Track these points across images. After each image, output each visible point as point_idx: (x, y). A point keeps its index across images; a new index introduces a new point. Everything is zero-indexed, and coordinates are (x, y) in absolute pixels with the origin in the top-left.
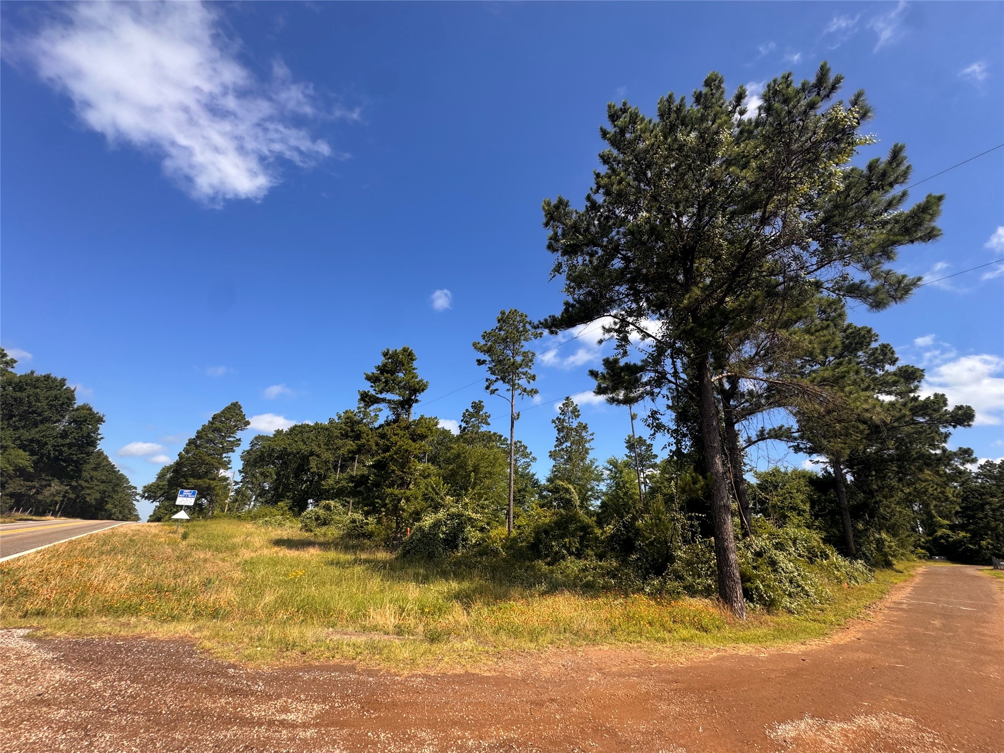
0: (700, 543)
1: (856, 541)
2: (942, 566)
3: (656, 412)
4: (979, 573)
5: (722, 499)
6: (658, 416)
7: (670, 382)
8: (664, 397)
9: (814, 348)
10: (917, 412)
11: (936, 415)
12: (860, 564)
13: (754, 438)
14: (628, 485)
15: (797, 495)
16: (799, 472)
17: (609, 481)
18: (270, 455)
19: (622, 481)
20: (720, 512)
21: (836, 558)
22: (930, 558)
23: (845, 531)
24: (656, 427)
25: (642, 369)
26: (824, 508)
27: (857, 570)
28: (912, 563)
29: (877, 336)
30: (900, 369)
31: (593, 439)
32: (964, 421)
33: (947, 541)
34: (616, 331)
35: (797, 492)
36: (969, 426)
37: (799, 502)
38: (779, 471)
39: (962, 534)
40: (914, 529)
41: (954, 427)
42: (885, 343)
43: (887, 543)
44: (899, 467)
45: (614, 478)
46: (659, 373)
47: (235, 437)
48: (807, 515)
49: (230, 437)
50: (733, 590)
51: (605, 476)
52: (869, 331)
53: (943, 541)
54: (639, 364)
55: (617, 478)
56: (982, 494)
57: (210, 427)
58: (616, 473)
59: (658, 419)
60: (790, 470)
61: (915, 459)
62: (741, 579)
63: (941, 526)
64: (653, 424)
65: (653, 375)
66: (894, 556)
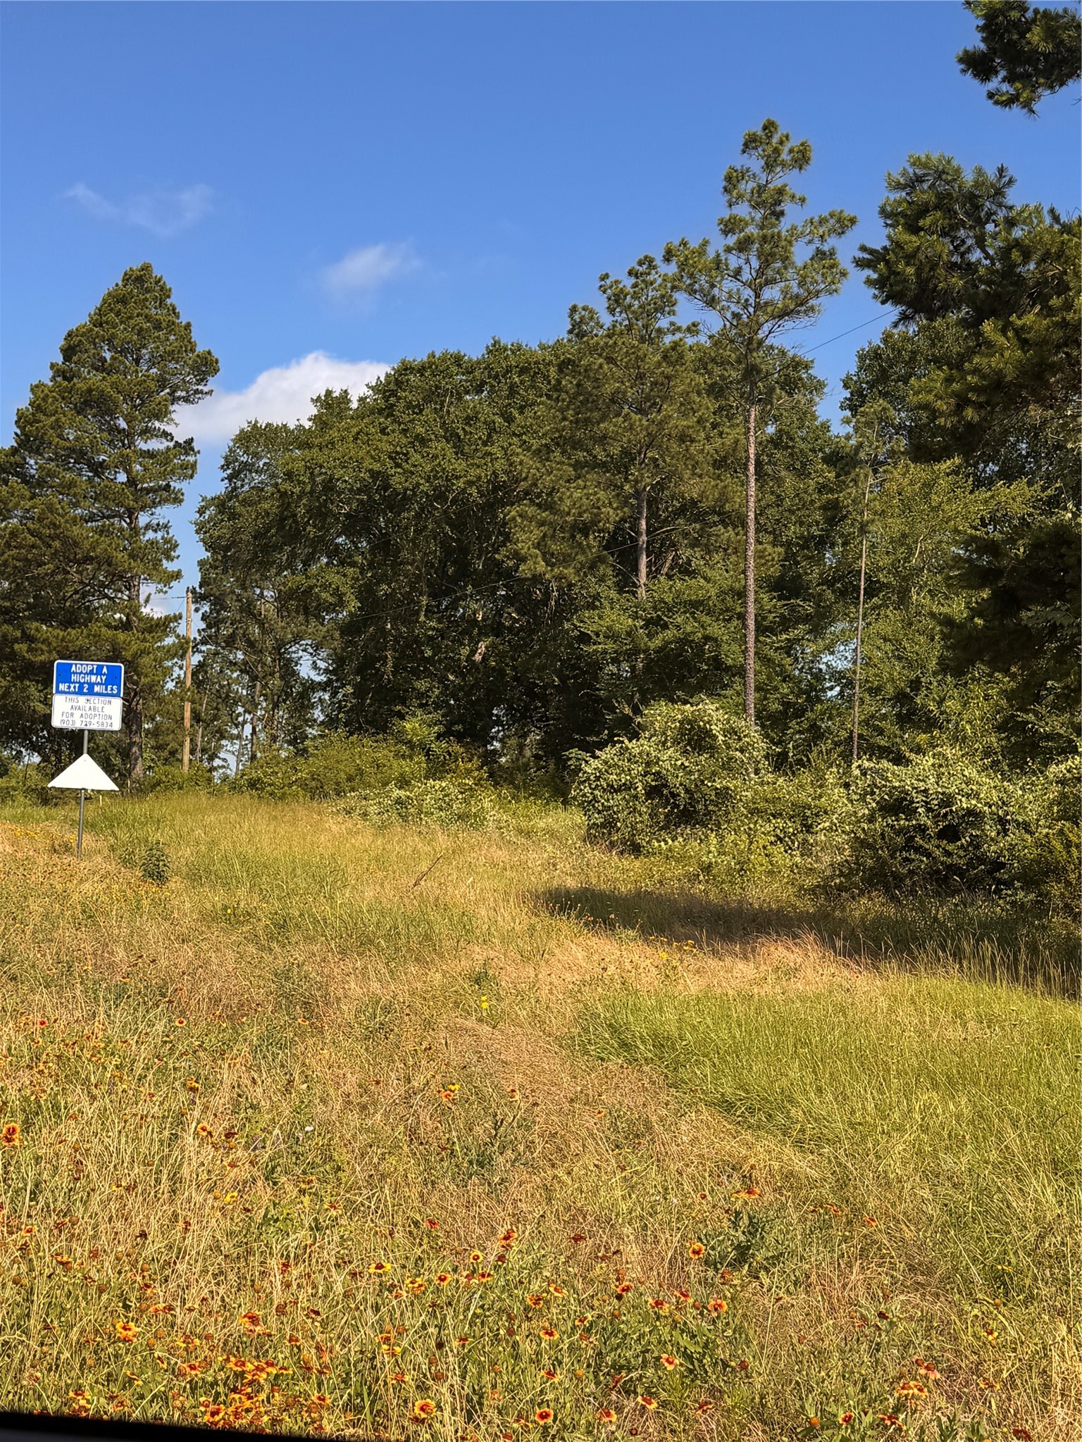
18: (320, 514)
47: (166, 435)
49: (147, 433)
57: (65, 394)
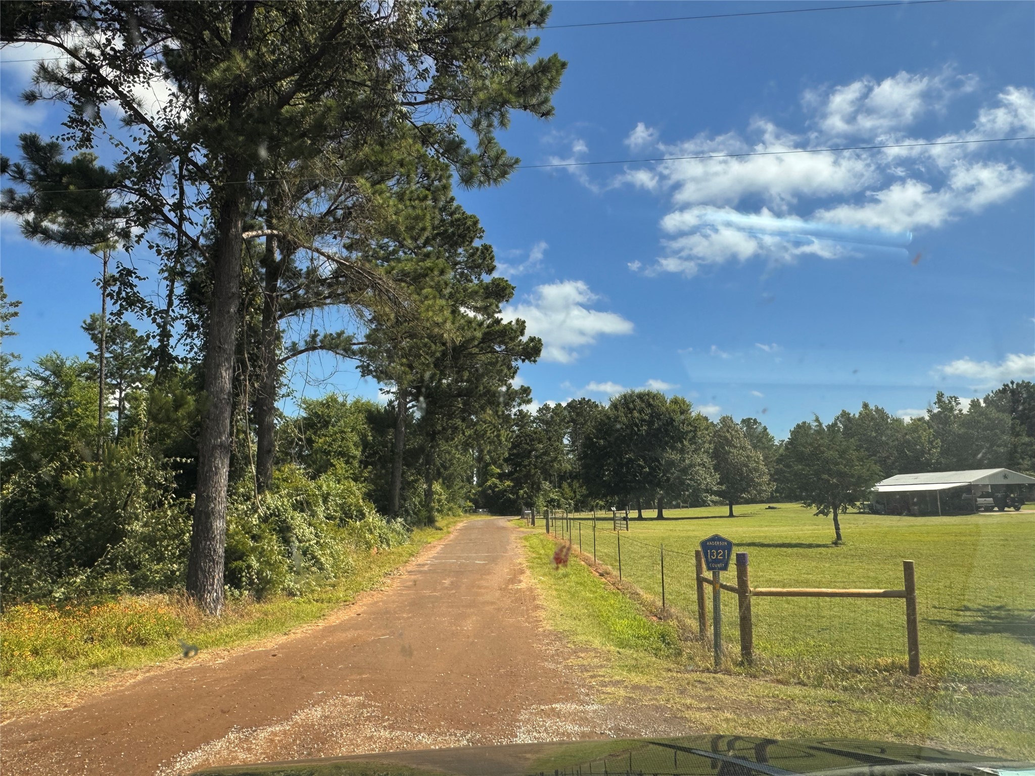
0: (171, 506)
1: (401, 495)
2: (482, 519)
3: (129, 273)
4: (509, 524)
5: (220, 435)
6: (133, 280)
7: (167, 220)
8: (151, 247)
9: (398, 222)
10: (496, 339)
11: (511, 345)
12: (398, 523)
13: (301, 346)
14: (79, 411)
15: (350, 435)
16: (363, 404)
17: (37, 402)
19: (68, 403)
20: (212, 455)
21: (373, 518)
22: (475, 512)
23: (393, 483)
24: (125, 299)
25: (114, 182)
26: (375, 453)
27: (394, 530)
28: (456, 519)
29: (483, 231)
30: (494, 280)
31: (16, 314)
32: (532, 355)
33: (493, 491)
34: (74, 86)
35: (352, 432)
36: (535, 361)
37: (351, 445)
38: (335, 400)
39: (508, 483)
40: (469, 480)
41: (523, 361)
42: (488, 243)
43: (436, 497)
44: (464, 404)
45: (50, 395)
46: (149, 198)
48: (356, 464)
50: (208, 574)
51: (30, 391)
52: (476, 223)
53: (490, 491)
54: (112, 169)
55: (59, 395)
56: (532, 440)
58: (56, 386)
59: (131, 286)
60: (349, 402)
61: (480, 395)
62: (226, 558)
63: (492, 475)
64: (119, 293)
65: (134, 198)
66: (439, 511)
